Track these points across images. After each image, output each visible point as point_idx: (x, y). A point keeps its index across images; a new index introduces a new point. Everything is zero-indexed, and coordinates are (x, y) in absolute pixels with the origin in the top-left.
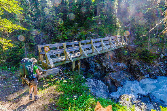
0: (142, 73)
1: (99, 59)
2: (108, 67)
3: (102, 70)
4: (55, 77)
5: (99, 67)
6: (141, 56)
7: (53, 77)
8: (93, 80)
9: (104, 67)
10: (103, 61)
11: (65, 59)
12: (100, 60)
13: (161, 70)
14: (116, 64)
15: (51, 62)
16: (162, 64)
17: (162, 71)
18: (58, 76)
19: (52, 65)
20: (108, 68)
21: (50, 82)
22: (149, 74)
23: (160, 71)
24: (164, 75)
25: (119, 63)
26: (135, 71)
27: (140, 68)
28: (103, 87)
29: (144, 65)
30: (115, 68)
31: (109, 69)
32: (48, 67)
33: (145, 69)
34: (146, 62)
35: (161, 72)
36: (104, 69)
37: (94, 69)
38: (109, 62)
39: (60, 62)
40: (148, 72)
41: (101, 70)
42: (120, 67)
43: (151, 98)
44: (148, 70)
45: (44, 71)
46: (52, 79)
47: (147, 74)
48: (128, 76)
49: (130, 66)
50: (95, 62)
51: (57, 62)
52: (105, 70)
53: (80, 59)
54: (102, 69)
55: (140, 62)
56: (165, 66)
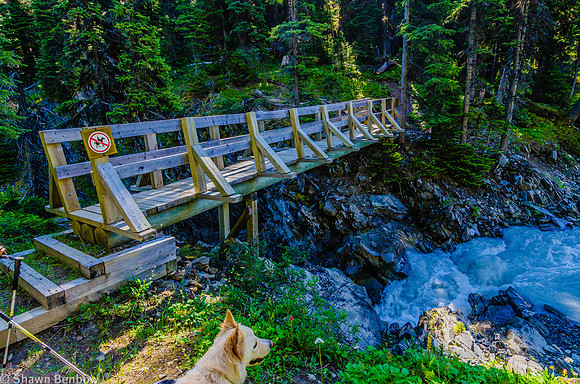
0: (456, 221)
1: (307, 189)
2: (344, 214)
3: (323, 228)
4: (157, 286)
5: (311, 218)
6: (445, 166)
7: (151, 288)
8: (312, 272)
9: (327, 216)
10: (323, 193)
11: (192, 192)
12: (311, 192)
13: (508, 207)
14: (368, 200)
15: (133, 212)
16: (508, 186)
17: (513, 211)
18: (169, 277)
19: (143, 226)
20: (344, 219)
21: (135, 317)
22: (477, 223)
23: (506, 210)
24: (518, 221)
25: (380, 197)
26: (433, 218)
27: (447, 208)
28: (353, 293)
29: (456, 196)
30: (367, 215)
31: (349, 221)
32: (111, 241)
33: (463, 210)
34: (462, 185)
35: (509, 213)
36: (330, 225)
37: (291, 228)
38: (343, 197)
39: (171, 207)
40: (473, 218)
41: (318, 230)
42: (383, 210)
43: (520, 305)
44: (472, 210)
45: (96, 261)
46: (147, 297)
47: (470, 224)
48: (414, 238)
49: (415, 204)
50: (295, 202)
51: (157, 212)
52: (332, 227)
53: (254, 190)
54: (321, 224)
55: (445, 187)
56: (515, 192)
